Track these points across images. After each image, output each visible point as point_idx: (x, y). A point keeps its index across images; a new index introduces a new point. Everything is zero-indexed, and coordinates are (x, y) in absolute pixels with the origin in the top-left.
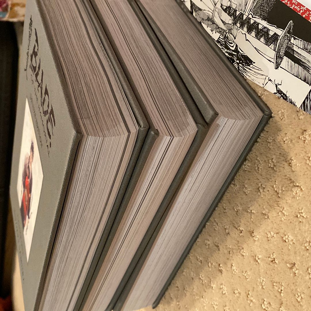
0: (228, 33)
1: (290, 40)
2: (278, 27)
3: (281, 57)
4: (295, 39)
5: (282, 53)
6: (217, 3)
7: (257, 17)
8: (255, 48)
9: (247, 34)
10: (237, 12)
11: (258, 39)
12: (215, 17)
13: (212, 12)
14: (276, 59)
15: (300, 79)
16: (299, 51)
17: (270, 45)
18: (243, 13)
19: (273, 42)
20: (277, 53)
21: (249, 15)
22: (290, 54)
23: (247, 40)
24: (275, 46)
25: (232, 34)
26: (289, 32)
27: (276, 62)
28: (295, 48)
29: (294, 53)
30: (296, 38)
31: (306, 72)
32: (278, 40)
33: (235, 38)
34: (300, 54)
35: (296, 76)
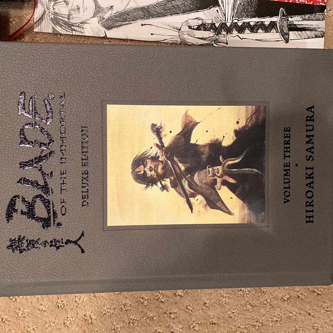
0: (215, 44)
1: (288, 20)
2: (271, 16)
3: (286, 34)
4: (291, 17)
5: (286, 30)
6: (181, 28)
7: (243, 19)
8: (256, 40)
9: (239, 35)
10: (215, 24)
11: (255, 33)
12: (187, 39)
13: (179, 37)
14: (283, 37)
15: (312, 38)
16: (300, 23)
17: (271, 31)
18: (224, 22)
19: (272, 28)
20: (281, 33)
21: (233, 21)
22: (293, 28)
23: (243, 38)
24: (277, 30)
25: (221, 42)
26: (283, 15)
27: (284, 39)
28: (295, 23)
29: (296, 26)
30: (292, 16)
31: (313, 32)
32: (277, 25)
33: (227, 44)
34: (302, 24)
35: (308, 38)
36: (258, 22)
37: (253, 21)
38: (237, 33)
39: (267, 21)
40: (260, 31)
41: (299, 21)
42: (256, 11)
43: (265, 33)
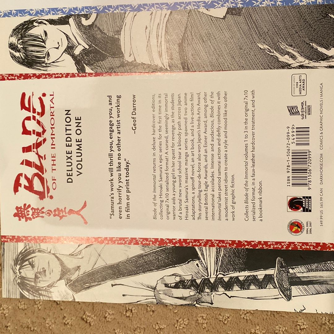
0: (198, 304)
1: (288, 272)
2: (266, 268)
3: (287, 290)
4: (293, 269)
5: (286, 285)
6: (156, 286)
7: (230, 273)
8: (248, 298)
9: (227, 292)
10: (196, 280)
11: (246, 289)
12: (164, 299)
13: (154, 297)
14: (283, 293)
15: (323, 293)
16: (305, 275)
17: (266, 287)
18: (206, 277)
19: (268, 282)
20: (280, 288)
21: (217, 276)
22: (296, 281)
23: (231, 297)
24: (274, 285)
25: (204, 302)
26: (282, 266)
27: (285, 296)
28: (299, 275)
29: (300, 279)
30: (294, 267)
32: (274, 278)
33: (212, 304)
34: (308, 276)
35: (317, 294)
36: (249, 276)
37: (243, 275)
38: (224, 290)
39: (261, 274)
40: (252, 287)
41: (303, 273)
42: (245, 263)
43: (259, 289)
